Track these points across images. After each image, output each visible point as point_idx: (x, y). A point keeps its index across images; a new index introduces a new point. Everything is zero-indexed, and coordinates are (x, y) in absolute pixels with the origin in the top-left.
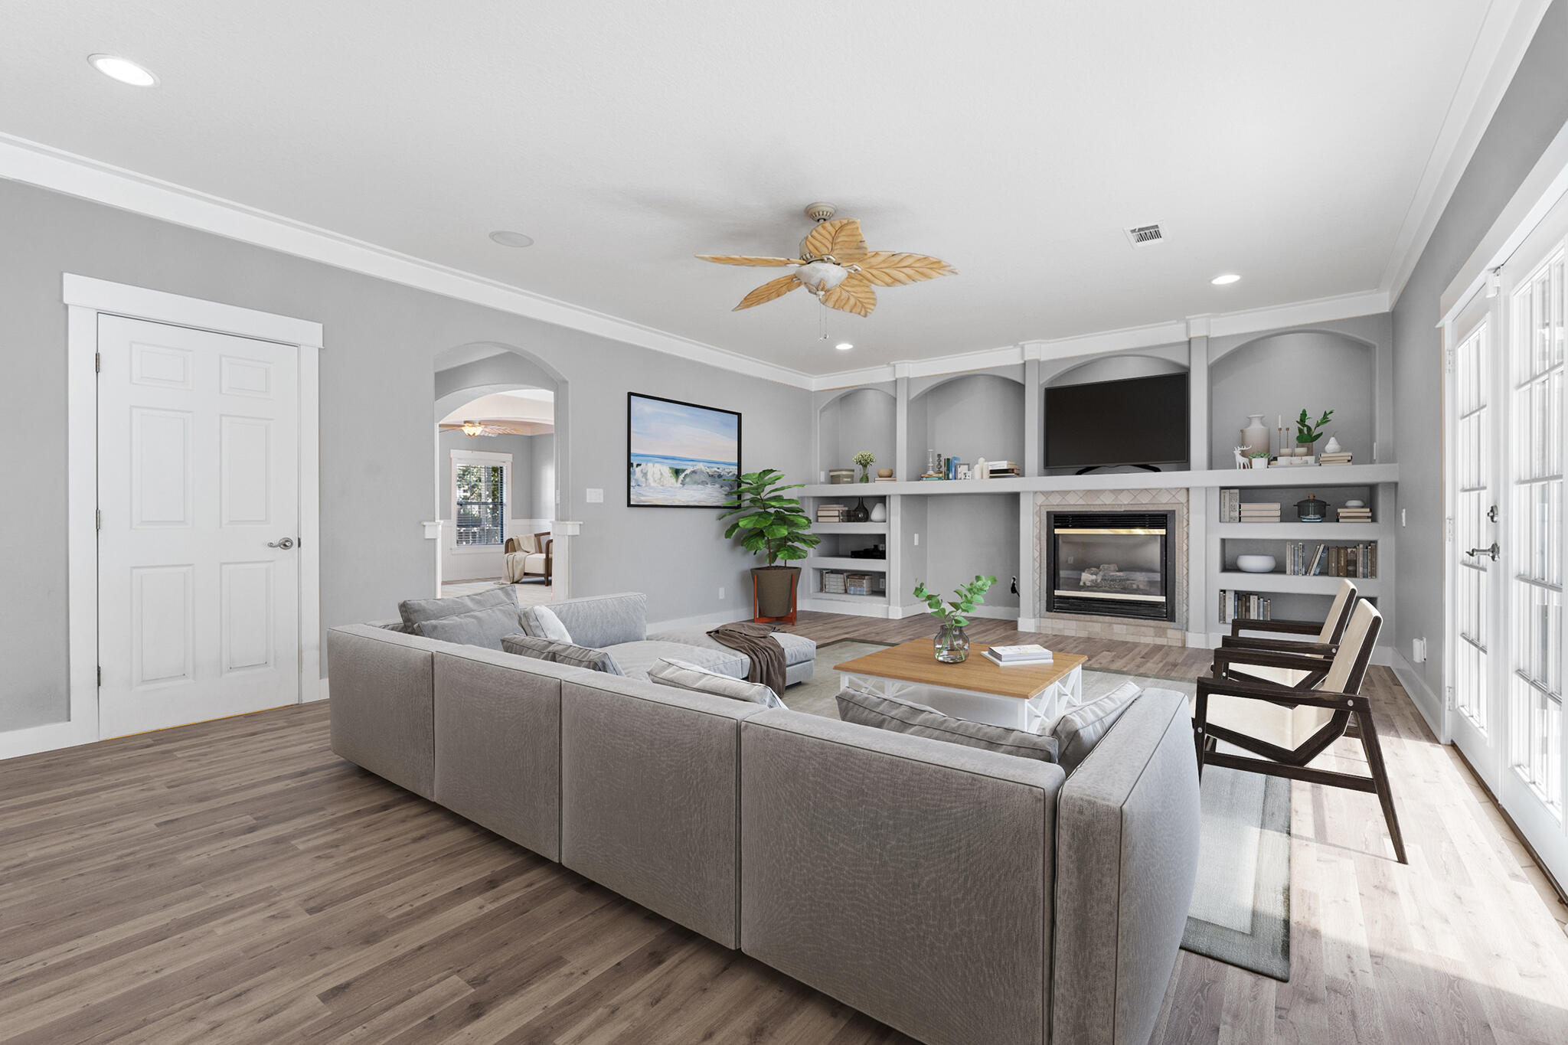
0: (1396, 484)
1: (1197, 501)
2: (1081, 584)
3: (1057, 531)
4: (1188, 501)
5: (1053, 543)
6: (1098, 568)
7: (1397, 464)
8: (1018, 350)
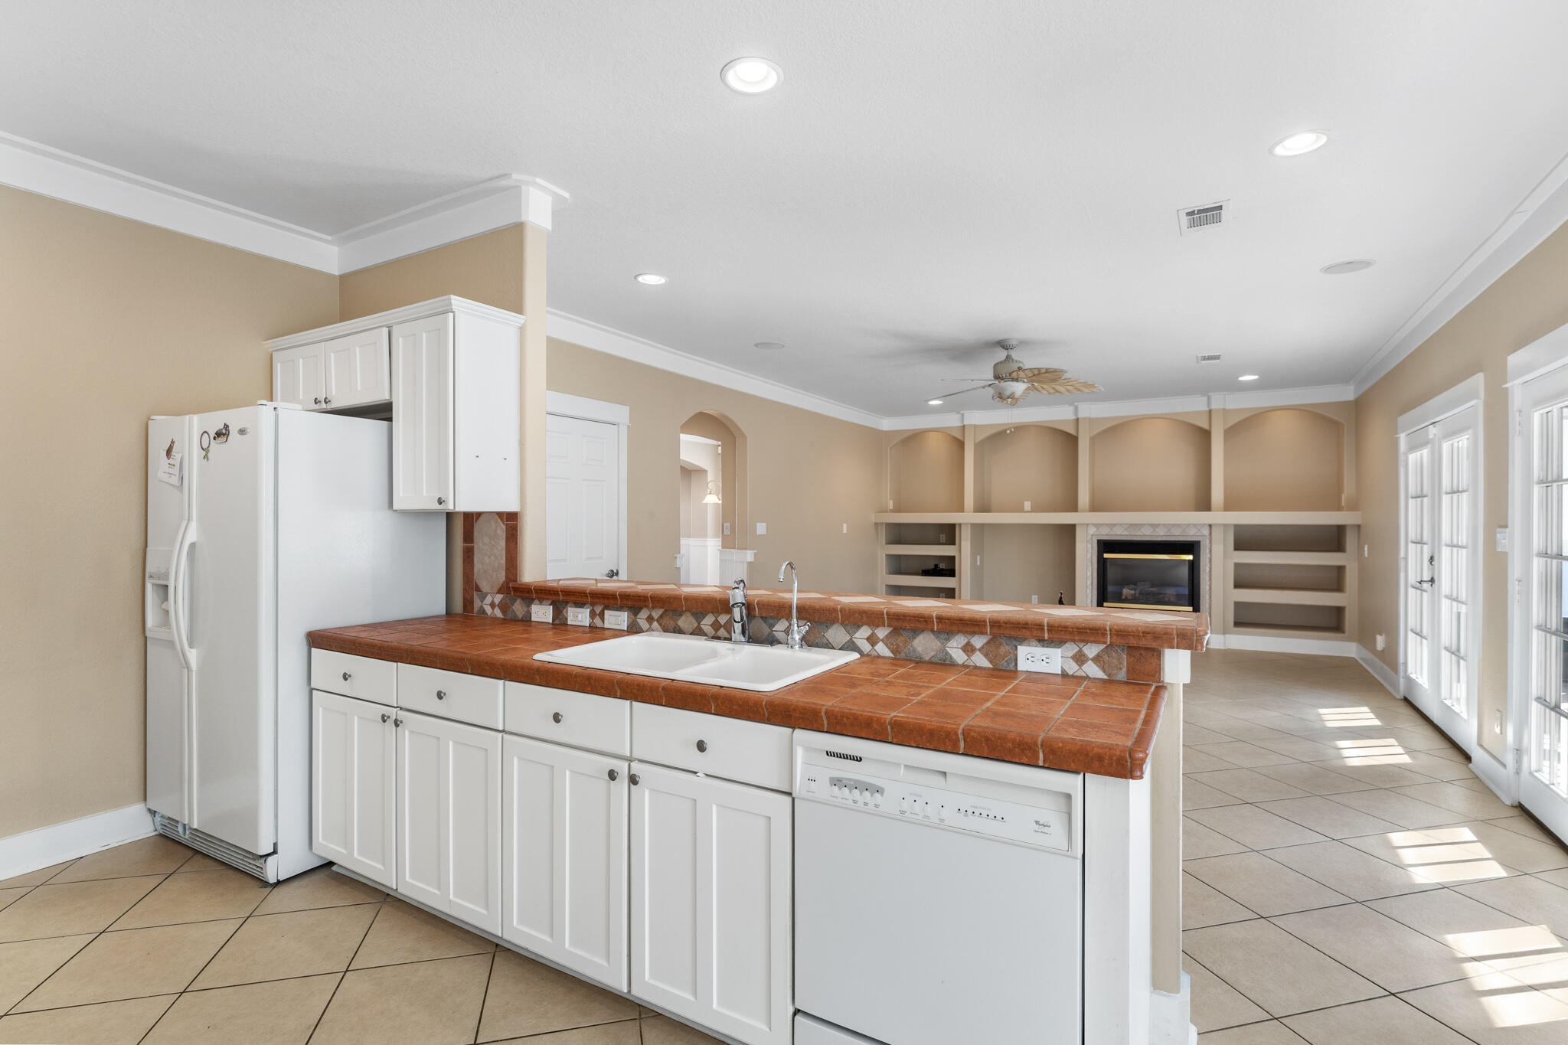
0: (1359, 526)
1: (1218, 534)
2: (1123, 597)
3: (1106, 556)
4: (1210, 533)
5: (1102, 565)
6: (1135, 584)
7: (1360, 512)
8: (1071, 408)
